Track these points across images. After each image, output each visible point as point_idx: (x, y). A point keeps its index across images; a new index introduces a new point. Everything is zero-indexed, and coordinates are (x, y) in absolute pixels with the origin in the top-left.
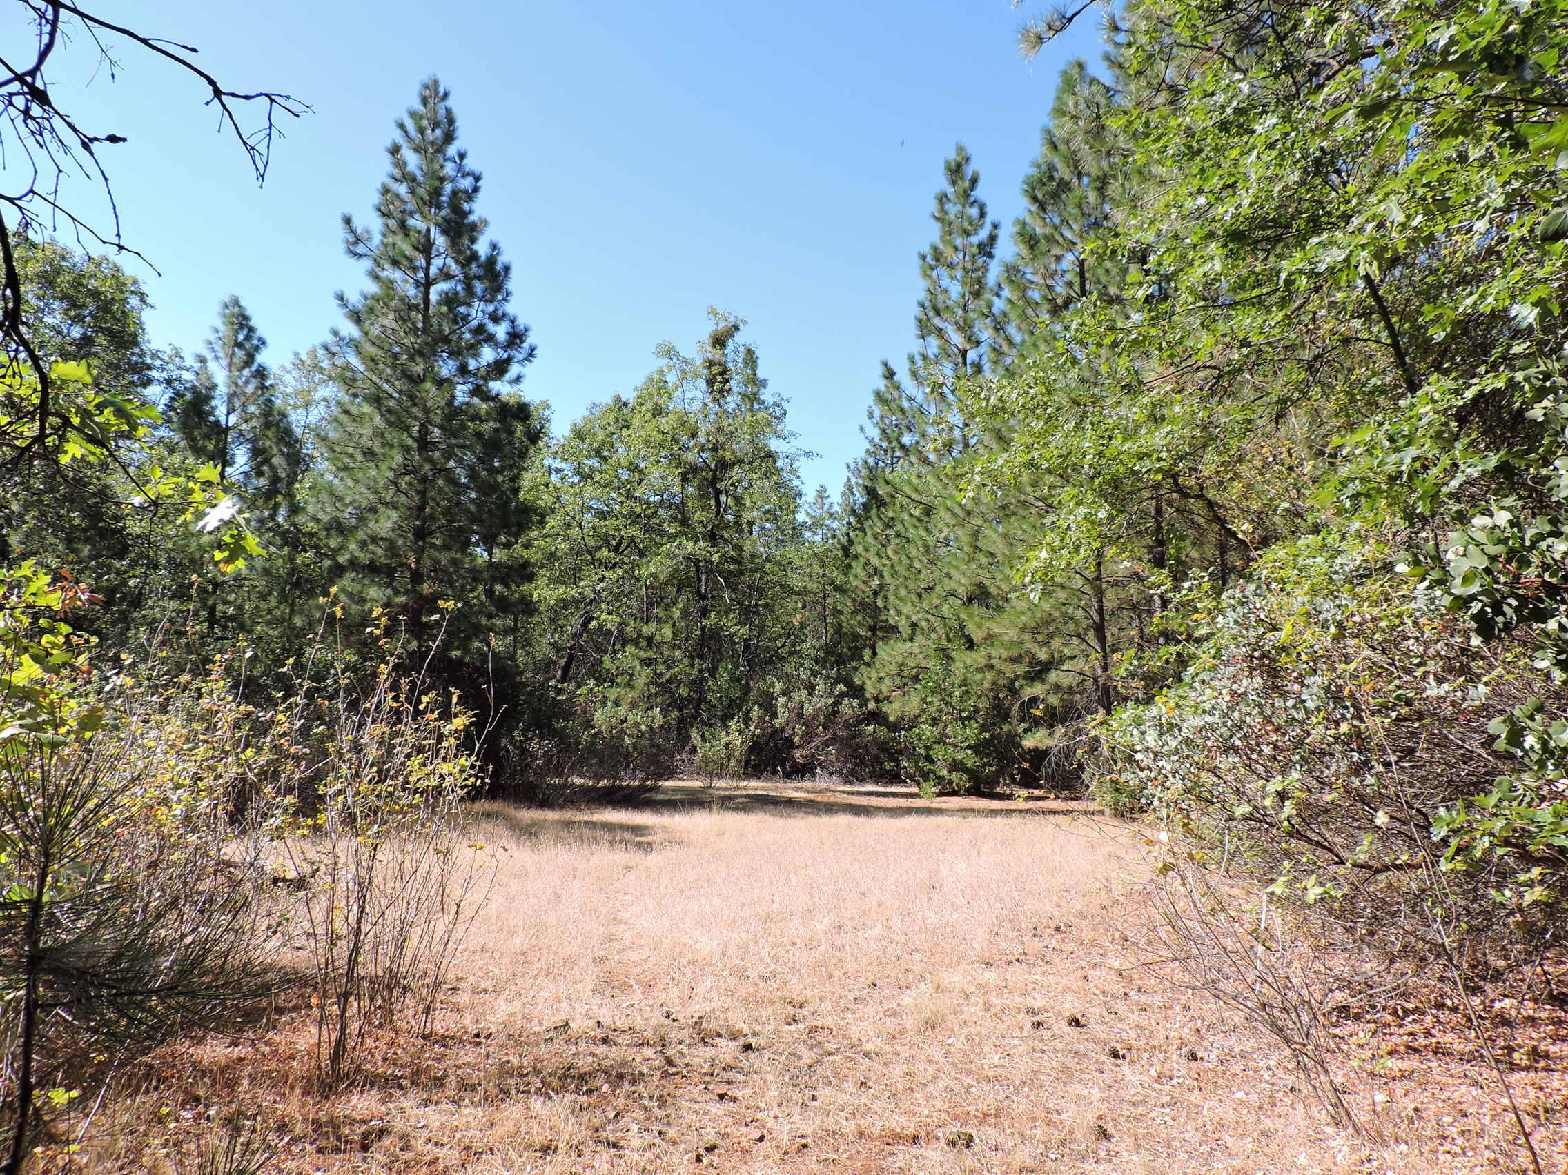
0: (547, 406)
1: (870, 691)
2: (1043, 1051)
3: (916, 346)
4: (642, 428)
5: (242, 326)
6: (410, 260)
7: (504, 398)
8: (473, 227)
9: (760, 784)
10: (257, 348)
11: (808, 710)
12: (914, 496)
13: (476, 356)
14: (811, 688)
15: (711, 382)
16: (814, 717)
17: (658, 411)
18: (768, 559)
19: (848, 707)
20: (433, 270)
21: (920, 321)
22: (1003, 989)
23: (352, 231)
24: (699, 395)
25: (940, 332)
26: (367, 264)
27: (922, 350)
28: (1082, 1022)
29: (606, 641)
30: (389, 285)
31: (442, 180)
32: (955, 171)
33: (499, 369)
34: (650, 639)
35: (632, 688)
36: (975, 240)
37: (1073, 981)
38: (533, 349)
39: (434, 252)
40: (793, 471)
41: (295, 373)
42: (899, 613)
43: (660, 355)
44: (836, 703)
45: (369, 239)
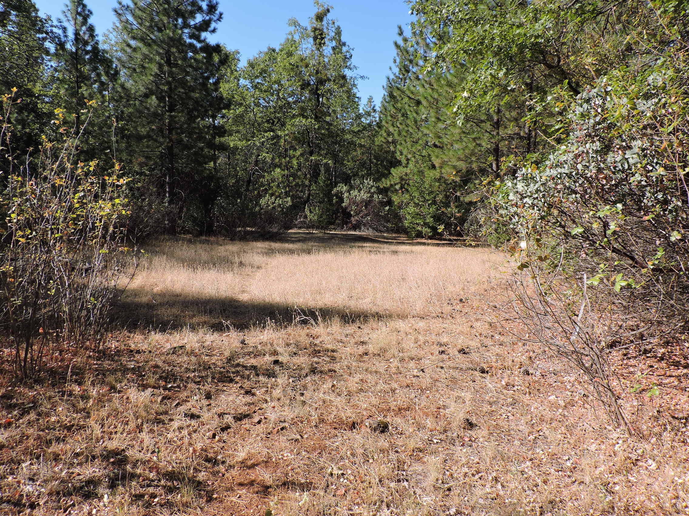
2: (442, 368)
4: (282, 61)
5: (80, 4)
7: (208, 42)
9: (336, 232)
10: (88, 16)
11: (358, 199)
12: (411, 96)
13: (193, 18)
14: (359, 189)
15: (315, 38)
16: (361, 203)
17: (291, 55)
18: (344, 131)
19: (377, 198)
22: (428, 331)
24: (310, 46)
28: (467, 350)
33: (205, 25)
35: (278, 188)
37: (466, 328)
38: (221, 14)
40: (354, 85)
41: (115, 33)
42: (401, 154)
43: (290, 25)
44: (371, 197)
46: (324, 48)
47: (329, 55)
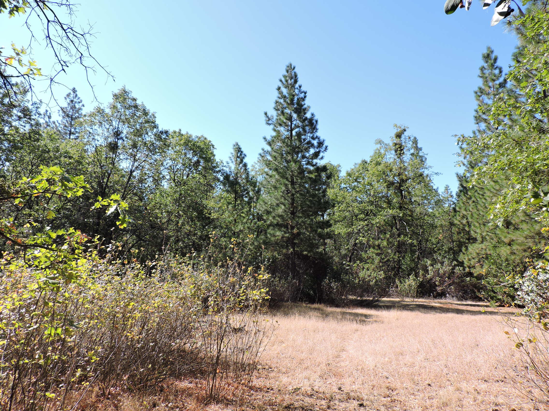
0: (339, 166)
1: (466, 263)
3: (475, 127)
4: (372, 170)
5: (239, 151)
6: (285, 123)
7: (318, 165)
8: (305, 109)
9: (423, 300)
10: (244, 158)
11: (441, 271)
13: (308, 152)
14: (442, 263)
15: (396, 151)
16: (444, 274)
17: (378, 164)
18: (426, 214)
19: (458, 270)
20: (293, 126)
21: (476, 117)
23: (268, 117)
24: (392, 156)
25: (485, 121)
26: (272, 127)
27: (478, 128)
29: (363, 247)
30: (278, 132)
31: (294, 96)
32: (487, 57)
33: (316, 155)
34: (379, 246)
35: (373, 264)
36: (497, 82)
38: (326, 147)
39: (293, 119)
40: (430, 180)
41: (259, 164)
42: (476, 233)
43: (376, 144)
44: (453, 269)
45: (273, 118)
46: (404, 156)
47: (408, 161)
